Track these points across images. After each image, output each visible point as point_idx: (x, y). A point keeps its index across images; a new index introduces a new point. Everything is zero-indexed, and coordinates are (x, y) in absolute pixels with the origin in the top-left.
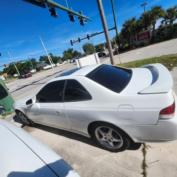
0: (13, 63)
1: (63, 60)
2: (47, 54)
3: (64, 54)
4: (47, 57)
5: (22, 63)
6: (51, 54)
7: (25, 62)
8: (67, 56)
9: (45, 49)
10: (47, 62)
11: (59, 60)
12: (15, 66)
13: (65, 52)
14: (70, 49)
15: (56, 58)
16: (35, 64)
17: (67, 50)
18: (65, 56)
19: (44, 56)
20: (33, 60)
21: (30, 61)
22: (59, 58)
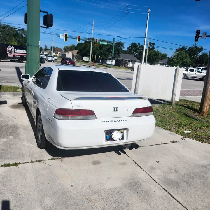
0: (91, 39)
1: (170, 63)
2: (146, 42)
3: (177, 52)
4: (144, 47)
5: (102, 43)
6: (154, 44)
7: (106, 43)
8: (180, 58)
9: (147, 32)
10: (138, 56)
11: (161, 60)
12: (92, 44)
13: (183, 49)
14: (196, 46)
15: (157, 53)
16: (119, 52)
17: (188, 48)
18: (177, 56)
19: (139, 44)
20: (120, 44)
21: (114, 45)
22: (164, 56)
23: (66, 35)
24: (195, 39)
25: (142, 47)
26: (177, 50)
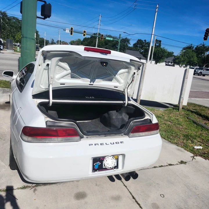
0: (97, 34)
1: (177, 61)
2: (152, 39)
3: (184, 51)
4: (150, 44)
5: (107, 38)
6: (160, 41)
7: (112, 39)
8: (187, 56)
9: (154, 29)
10: (144, 53)
11: (167, 57)
12: (97, 40)
13: (190, 48)
14: (204, 45)
15: (164, 51)
16: (124, 48)
17: (195, 47)
18: (183, 55)
19: (145, 41)
20: (126, 41)
22: (170, 54)
23: (72, 29)
24: (204, 38)
25: (149, 44)
26: (184, 49)
